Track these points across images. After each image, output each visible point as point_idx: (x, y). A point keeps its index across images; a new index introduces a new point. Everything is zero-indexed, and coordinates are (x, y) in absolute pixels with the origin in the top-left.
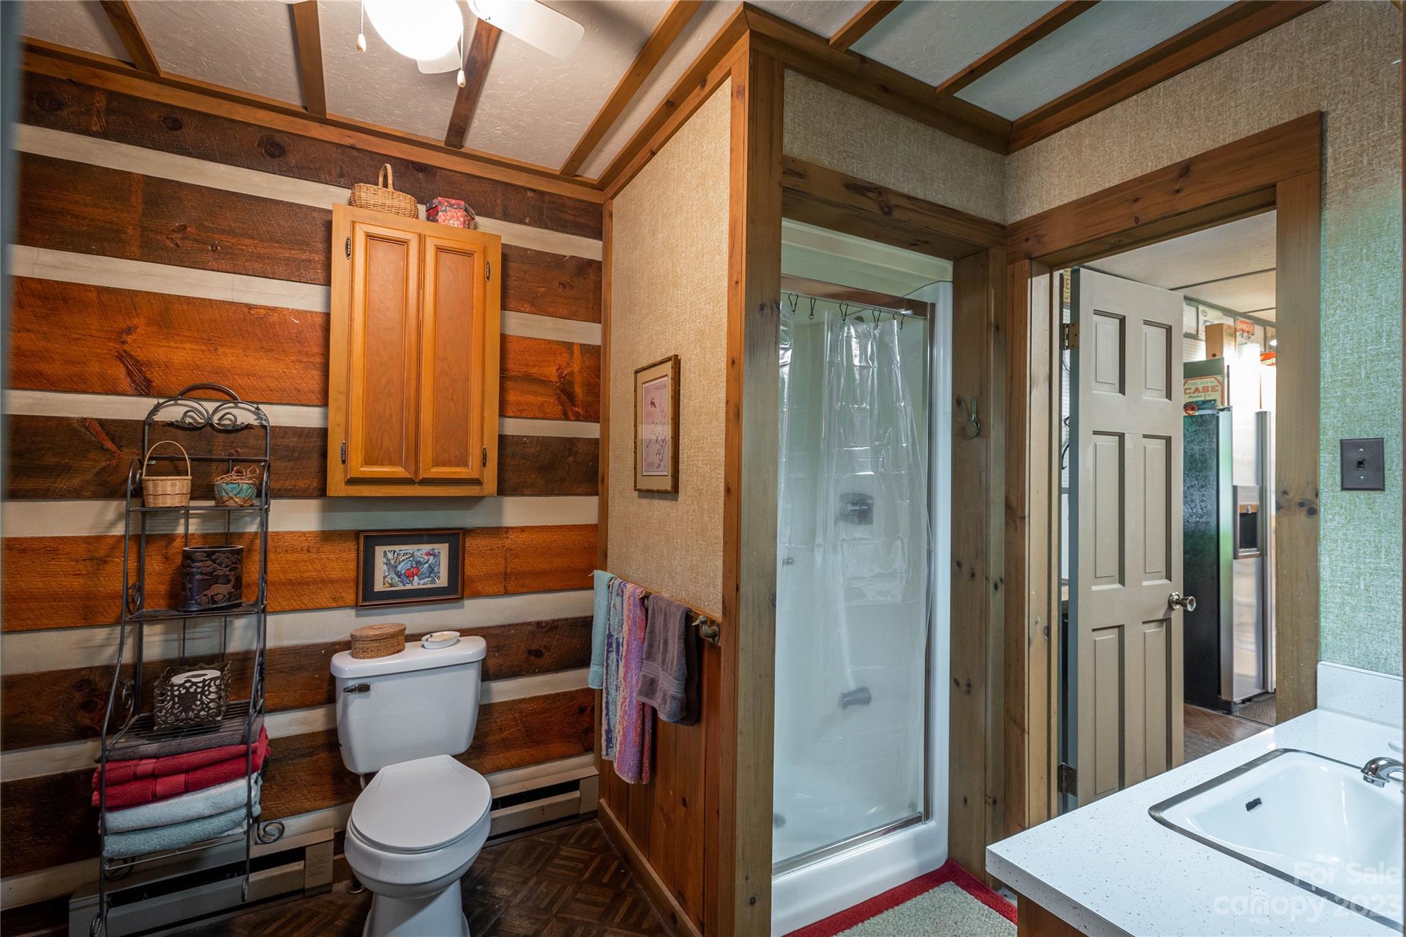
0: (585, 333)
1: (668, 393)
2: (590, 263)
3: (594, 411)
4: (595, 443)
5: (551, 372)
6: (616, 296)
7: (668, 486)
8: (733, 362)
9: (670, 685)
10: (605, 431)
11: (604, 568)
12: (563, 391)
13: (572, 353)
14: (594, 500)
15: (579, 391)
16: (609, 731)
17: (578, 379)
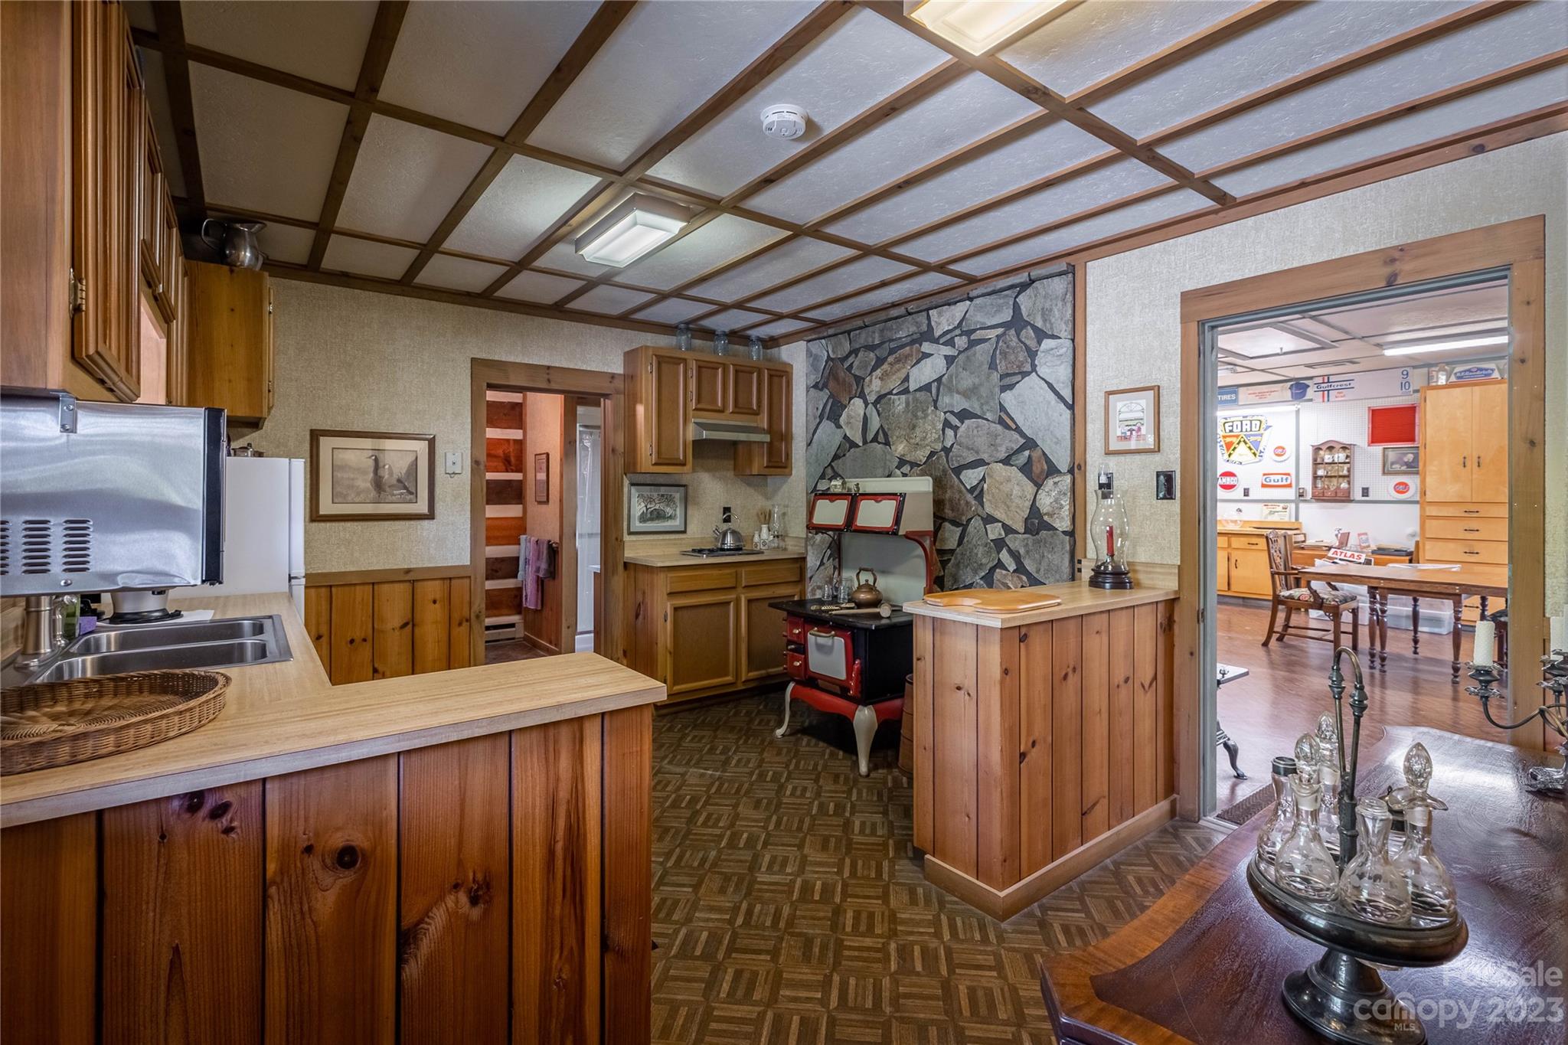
0: (515, 434)
1: (545, 465)
2: (517, 404)
3: (520, 468)
4: (520, 482)
5: (500, 452)
6: (529, 420)
7: (545, 500)
8: (561, 460)
9: (544, 566)
10: (525, 476)
11: (524, 534)
12: (506, 460)
13: (509, 444)
14: (520, 507)
15: (513, 460)
16: (526, 596)
17: (512, 454)
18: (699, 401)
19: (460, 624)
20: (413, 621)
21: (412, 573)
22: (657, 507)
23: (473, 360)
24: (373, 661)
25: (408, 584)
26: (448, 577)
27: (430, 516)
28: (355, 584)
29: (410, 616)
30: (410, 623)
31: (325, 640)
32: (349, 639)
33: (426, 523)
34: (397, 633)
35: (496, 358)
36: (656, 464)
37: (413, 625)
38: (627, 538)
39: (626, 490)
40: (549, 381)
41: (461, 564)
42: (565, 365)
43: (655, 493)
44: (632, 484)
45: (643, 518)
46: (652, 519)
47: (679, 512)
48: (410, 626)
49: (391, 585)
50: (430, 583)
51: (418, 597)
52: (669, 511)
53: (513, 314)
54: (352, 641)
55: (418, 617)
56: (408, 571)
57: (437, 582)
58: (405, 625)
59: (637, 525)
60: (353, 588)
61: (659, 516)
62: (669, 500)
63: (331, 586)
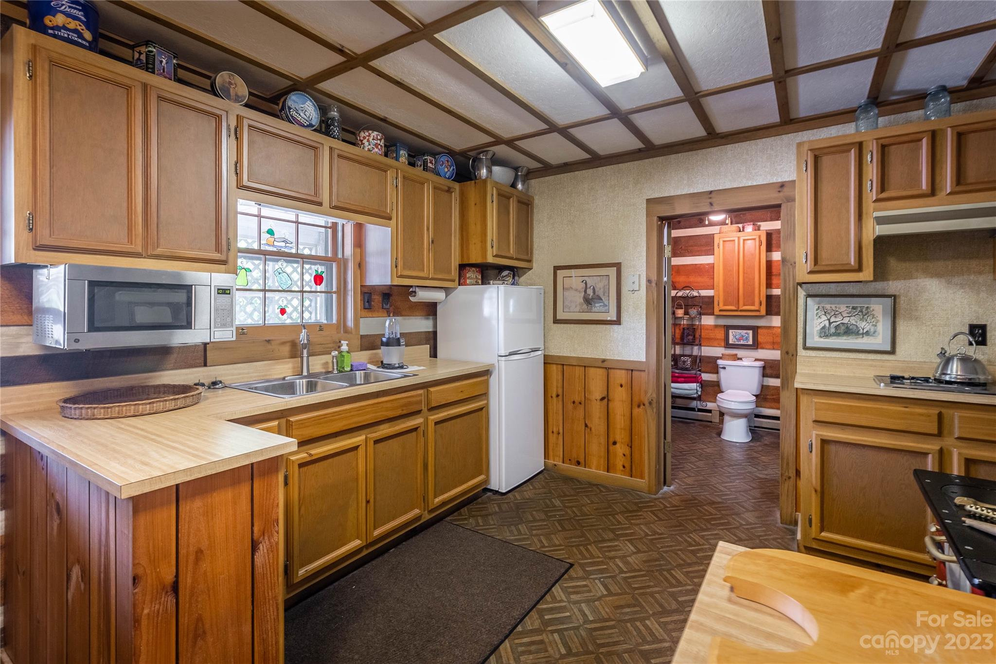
18: (883, 188)
19: (639, 406)
20: (608, 396)
21: (605, 362)
22: (846, 321)
23: (648, 201)
24: (585, 418)
25: (604, 370)
26: (631, 369)
27: (618, 322)
28: (575, 365)
29: (606, 393)
30: (606, 398)
31: (560, 397)
32: (572, 400)
33: (615, 327)
34: (598, 403)
35: (666, 195)
36: (811, 272)
37: (608, 400)
38: (801, 352)
39: (801, 301)
40: (711, 204)
41: (639, 360)
42: (728, 186)
43: (843, 306)
44: (809, 296)
45: (824, 333)
46: (837, 334)
47: (883, 328)
48: (606, 400)
49: (595, 369)
50: (618, 371)
51: (611, 380)
52: (864, 325)
53: (680, 155)
54: (574, 402)
55: (611, 394)
56: (604, 361)
57: (623, 371)
58: (602, 399)
59: (814, 340)
60: (574, 367)
61: (848, 331)
62: (865, 314)
63: (563, 365)
